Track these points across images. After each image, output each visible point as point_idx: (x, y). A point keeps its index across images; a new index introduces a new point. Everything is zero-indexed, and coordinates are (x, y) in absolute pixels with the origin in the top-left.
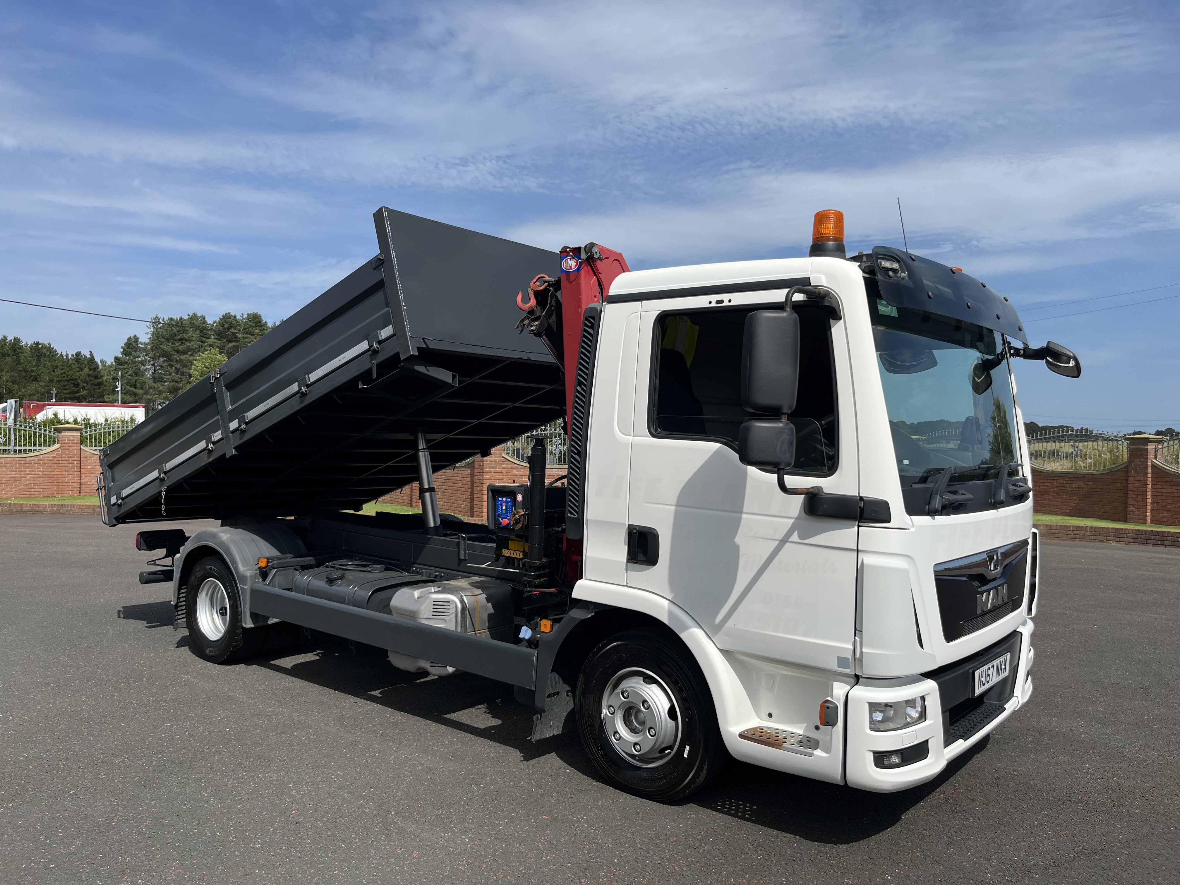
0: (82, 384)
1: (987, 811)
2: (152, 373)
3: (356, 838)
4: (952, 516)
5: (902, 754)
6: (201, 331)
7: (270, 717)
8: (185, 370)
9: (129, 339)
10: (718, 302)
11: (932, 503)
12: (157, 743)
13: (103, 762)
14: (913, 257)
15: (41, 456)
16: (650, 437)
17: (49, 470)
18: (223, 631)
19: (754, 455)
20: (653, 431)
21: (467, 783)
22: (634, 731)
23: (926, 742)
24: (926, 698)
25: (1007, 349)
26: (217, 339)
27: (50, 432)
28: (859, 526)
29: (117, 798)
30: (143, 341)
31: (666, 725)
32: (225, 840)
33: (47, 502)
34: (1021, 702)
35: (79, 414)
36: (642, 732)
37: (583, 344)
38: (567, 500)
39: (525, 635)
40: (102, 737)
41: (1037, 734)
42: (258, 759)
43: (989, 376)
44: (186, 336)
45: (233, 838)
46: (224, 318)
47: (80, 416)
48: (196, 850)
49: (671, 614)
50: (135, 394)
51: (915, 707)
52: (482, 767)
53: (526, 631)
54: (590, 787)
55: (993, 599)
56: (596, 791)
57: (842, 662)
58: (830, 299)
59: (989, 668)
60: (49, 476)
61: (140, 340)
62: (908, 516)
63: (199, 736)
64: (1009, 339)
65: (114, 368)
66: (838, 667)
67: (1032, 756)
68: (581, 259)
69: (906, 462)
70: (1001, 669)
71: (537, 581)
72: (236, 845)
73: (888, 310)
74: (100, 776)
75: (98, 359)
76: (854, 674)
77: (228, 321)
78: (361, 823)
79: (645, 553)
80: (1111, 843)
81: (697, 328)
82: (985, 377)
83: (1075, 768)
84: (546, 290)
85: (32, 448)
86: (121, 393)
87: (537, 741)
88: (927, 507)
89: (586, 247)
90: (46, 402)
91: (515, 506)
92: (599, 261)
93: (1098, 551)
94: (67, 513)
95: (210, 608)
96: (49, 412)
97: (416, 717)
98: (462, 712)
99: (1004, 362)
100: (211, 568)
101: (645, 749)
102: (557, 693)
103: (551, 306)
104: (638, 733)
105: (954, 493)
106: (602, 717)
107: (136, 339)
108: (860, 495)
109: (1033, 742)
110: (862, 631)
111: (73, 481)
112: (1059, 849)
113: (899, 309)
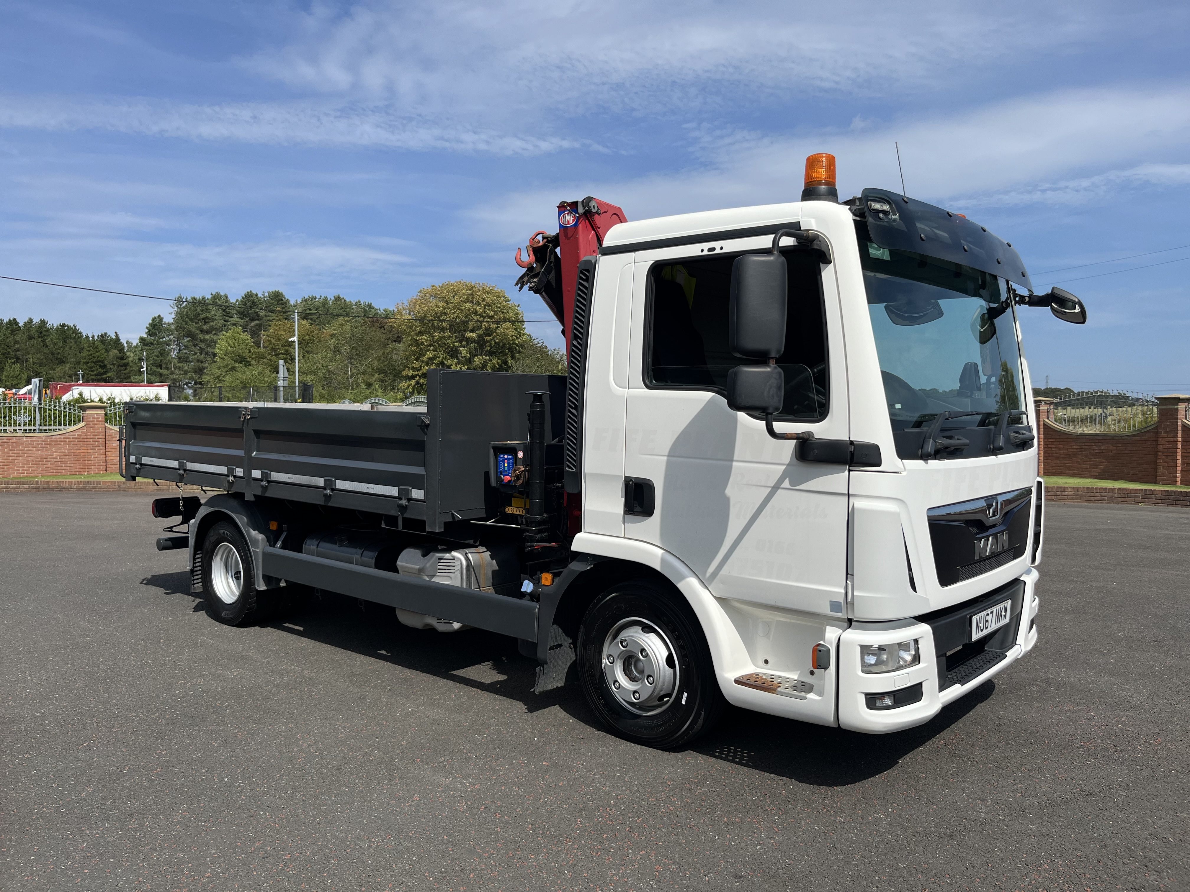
0: (108, 366)
1: (986, 756)
2: (177, 353)
3: (359, 783)
4: (947, 461)
5: (894, 695)
6: (224, 310)
7: (282, 674)
8: (209, 349)
9: (154, 319)
10: (710, 250)
11: (925, 447)
12: (171, 698)
13: (117, 717)
14: (905, 199)
15: (67, 434)
16: (644, 389)
17: (75, 448)
18: (238, 594)
19: (742, 400)
20: (648, 382)
21: (471, 733)
22: (633, 679)
23: (920, 684)
24: (920, 641)
25: (1012, 296)
26: (240, 318)
27: (75, 410)
28: (849, 471)
29: (129, 748)
30: (167, 322)
31: (665, 672)
32: (232, 786)
33: (73, 479)
34: (1024, 650)
35: (104, 394)
36: (641, 681)
37: (578, 298)
38: (565, 454)
39: (527, 589)
40: (117, 694)
41: (1044, 685)
42: (269, 712)
43: (993, 325)
44: (209, 315)
45: (241, 783)
46: (246, 297)
47: (106, 395)
48: (204, 794)
49: (663, 561)
50: (161, 375)
51: (909, 651)
52: (486, 719)
53: (528, 585)
54: (591, 736)
55: (992, 546)
56: (598, 740)
57: (835, 606)
58: (819, 243)
59: (988, 614)
60: (75, 454)
61: (164, 320)
62: (900, 460)
63: (211, 693)
64: (1015, 286)
65: (140, 349)
66: (831, 611)
67: (1037, 704)
68: (579, 214)
69: (898, 406)
70: (1001, 615)
71: (538, 536)
72: (243, 789)
73: (879, 254)
74: (113, 730)
75: (123, 341)
76: (846, 617)
77: (250, 300)
78: (365, 769)
79: (641, 505)
80: (1109, 786)
81: (694, 280)
82: (988, 326)
83: (1080, 716)
84: (545, 246)
85: (58, 427)
86: (147, 373)
87: (540, 693)
88: (920, 451)
89: (583, 201)
90: (73, 383)
91: (516, 463)
92: (596, 215)
93: (1126, 513)
94: (93, 490)
95: (225, 573)
96: (74, 393)
97: (424, 674)
98: (470, 668)
99: (1009, 310)
100: (224, 533)
101: (644, 696)
102: (560, 646)
103: (550, 262)
104: (637, 681)
105: (950, 438)
106: (603, 667)
107: (160, 319)
108: (851, 439)
109: (1039, 692)
110: (853, 575)
111: (99, 459)
112: (1055, 791)
113: (891, 253)
